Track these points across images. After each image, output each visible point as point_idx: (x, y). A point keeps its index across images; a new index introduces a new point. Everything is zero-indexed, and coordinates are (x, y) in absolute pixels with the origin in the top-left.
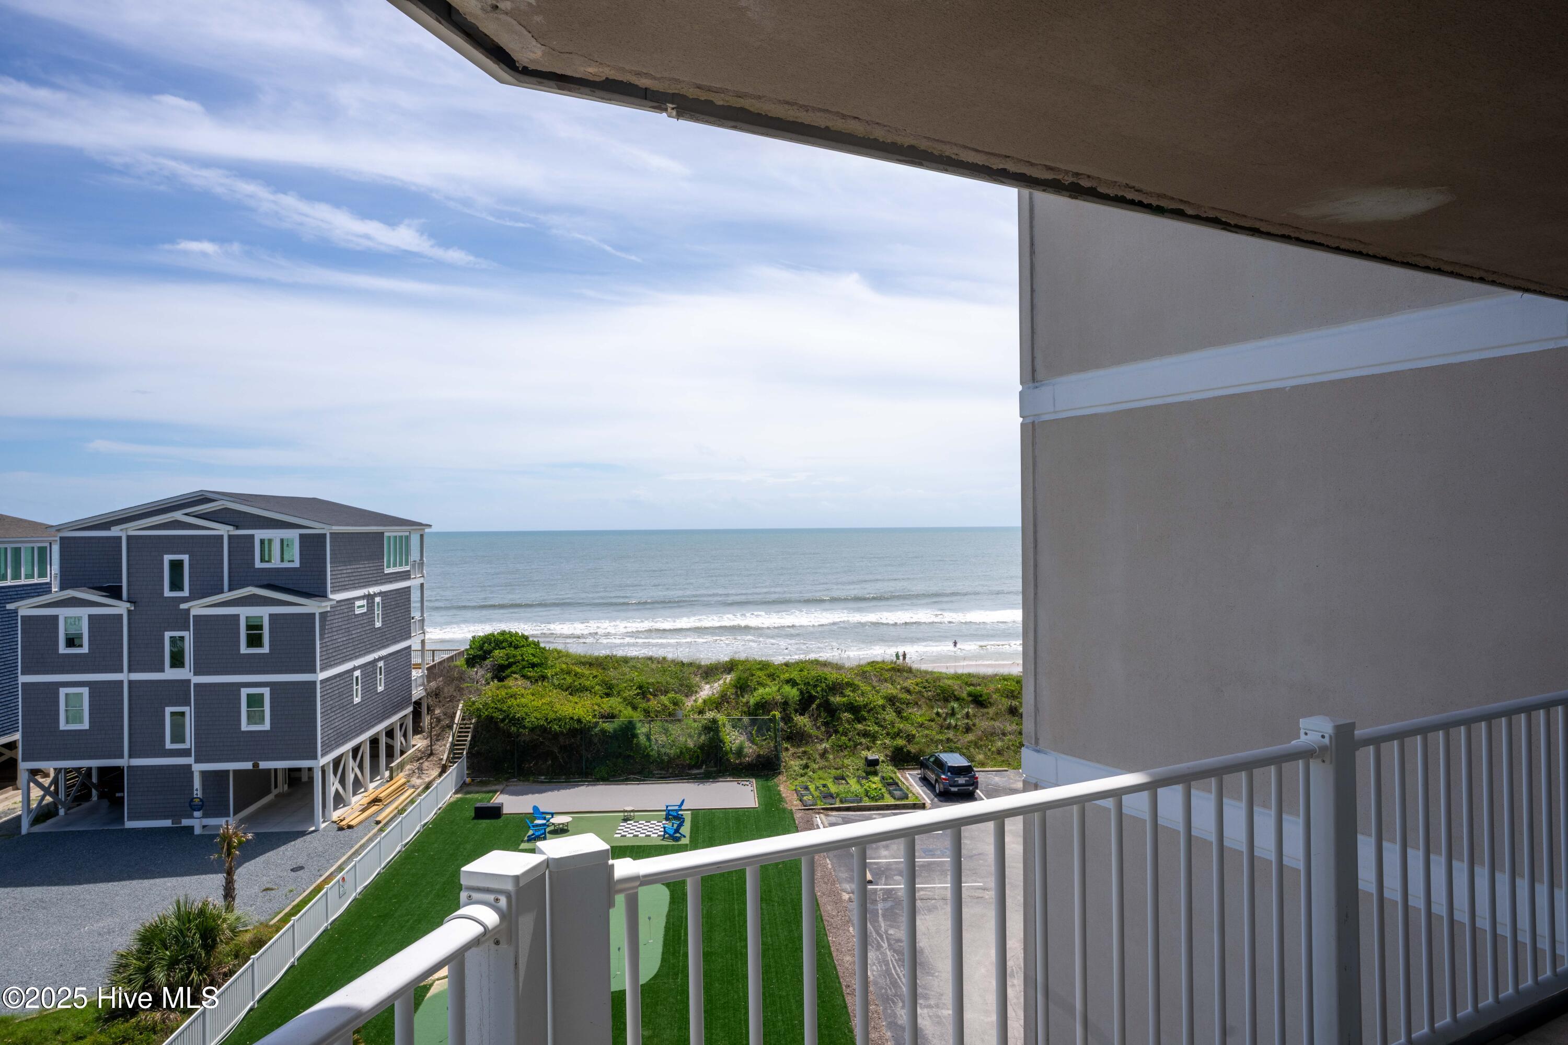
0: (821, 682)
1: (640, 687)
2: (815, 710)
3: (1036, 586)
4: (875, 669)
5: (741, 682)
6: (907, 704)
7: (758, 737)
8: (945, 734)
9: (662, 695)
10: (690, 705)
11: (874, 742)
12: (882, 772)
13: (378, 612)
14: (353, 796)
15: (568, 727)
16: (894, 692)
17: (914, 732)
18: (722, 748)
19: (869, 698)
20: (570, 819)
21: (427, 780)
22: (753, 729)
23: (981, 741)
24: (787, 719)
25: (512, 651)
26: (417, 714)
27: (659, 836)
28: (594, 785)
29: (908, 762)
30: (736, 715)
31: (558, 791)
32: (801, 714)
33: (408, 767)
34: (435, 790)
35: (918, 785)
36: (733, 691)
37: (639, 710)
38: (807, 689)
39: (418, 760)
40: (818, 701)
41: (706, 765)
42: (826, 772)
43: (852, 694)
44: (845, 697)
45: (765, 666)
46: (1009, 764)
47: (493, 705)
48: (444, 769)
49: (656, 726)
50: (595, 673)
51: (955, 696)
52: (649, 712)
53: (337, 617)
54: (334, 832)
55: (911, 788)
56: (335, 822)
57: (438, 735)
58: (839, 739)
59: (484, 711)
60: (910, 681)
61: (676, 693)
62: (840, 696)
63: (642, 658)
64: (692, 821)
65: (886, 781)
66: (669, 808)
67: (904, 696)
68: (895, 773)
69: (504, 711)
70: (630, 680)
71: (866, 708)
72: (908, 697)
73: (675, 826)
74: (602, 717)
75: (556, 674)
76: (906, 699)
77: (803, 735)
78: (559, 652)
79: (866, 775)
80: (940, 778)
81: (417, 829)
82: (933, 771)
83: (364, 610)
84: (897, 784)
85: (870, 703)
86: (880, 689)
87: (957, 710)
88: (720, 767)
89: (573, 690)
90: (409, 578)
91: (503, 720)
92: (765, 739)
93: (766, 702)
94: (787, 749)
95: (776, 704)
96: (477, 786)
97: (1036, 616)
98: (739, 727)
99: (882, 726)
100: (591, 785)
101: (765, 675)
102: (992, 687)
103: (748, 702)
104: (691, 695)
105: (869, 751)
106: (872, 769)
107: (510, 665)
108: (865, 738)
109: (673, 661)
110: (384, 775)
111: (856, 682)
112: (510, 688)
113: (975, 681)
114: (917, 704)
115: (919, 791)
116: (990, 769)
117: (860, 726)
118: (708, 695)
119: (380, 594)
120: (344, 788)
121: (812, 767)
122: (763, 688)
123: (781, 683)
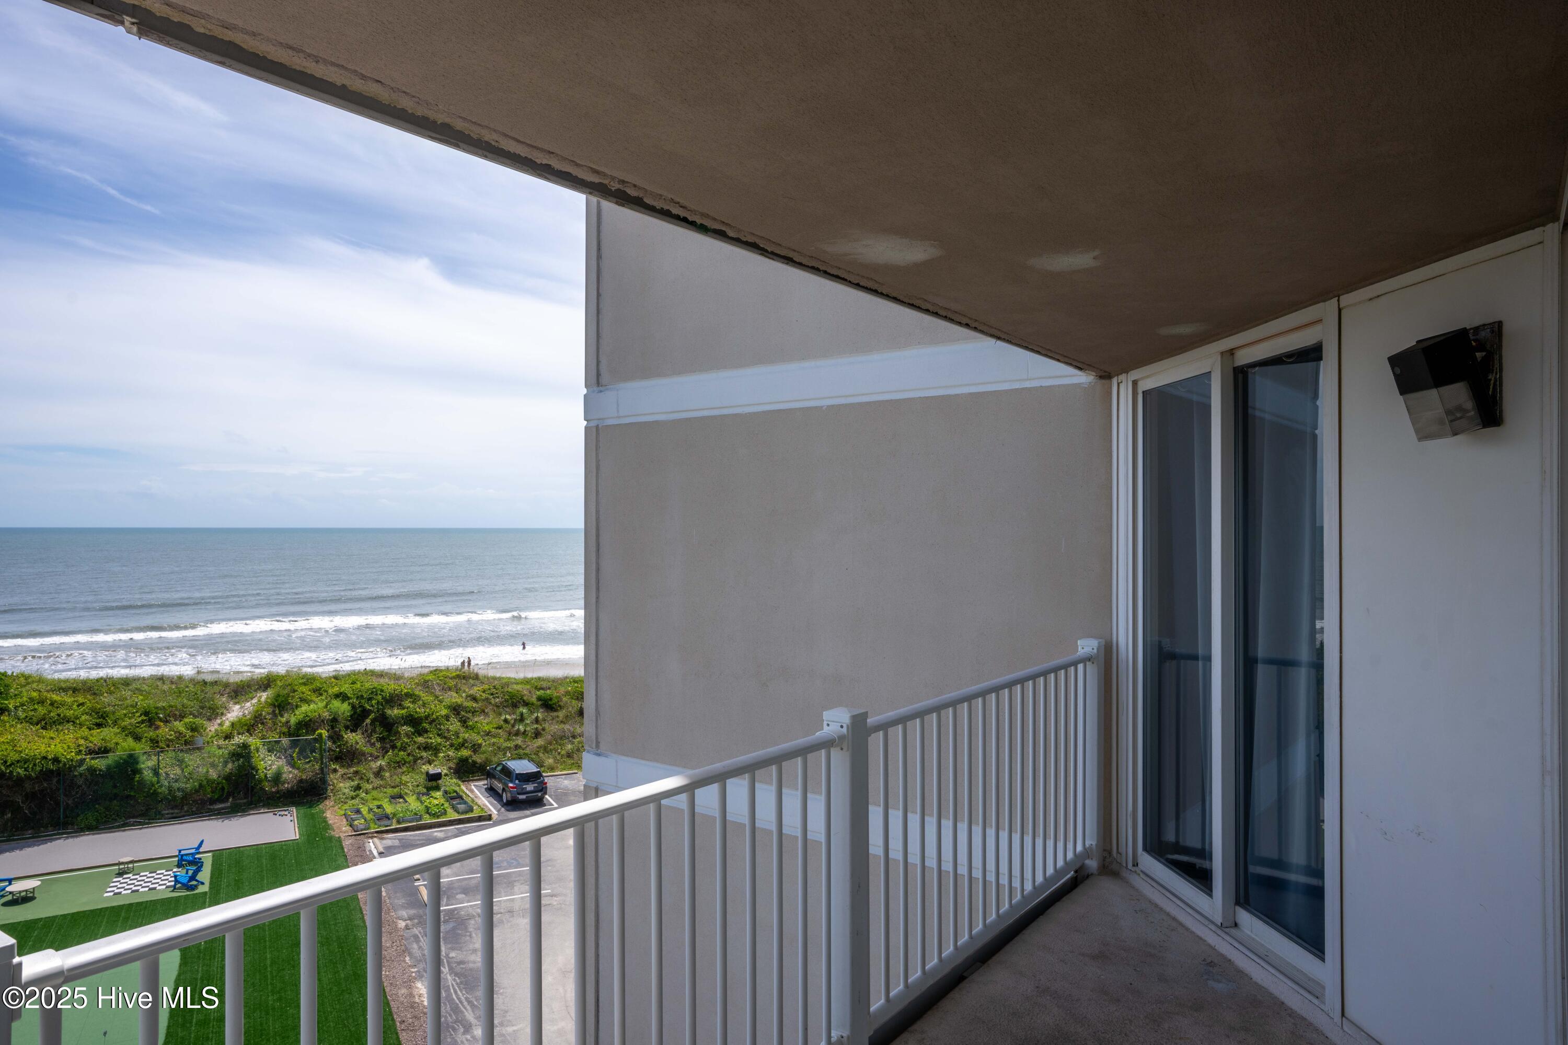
0: (376, 695)
1: (146, 713)
2: (369, 726)
3: (598, 589)
4: (438, 677)
5: (280, 699)
6: (473, 713)
7: (300, 760)
8: (514, 740)
9: (175, 720)
10: (213, 729)
11: (436, 755)
12: (445, 786)
15: (38, 768)
16: (459, 700)
17: (480, 742)
18: (255, 775)
19: (431, 709)
20: (38, 883)
22: (294, 752)
23: (551, 745)
24: (336, 737)
27: (168, 887)
29: (473, 773)
30: (273, 737)
31: (21, 850)
32: (352, 731)
35: (484, 797)
36: (270, 710)
37: (143, 740)
38: (360, 703)
40: (372, 716)
41: (233, 798)
42: (381, 791)
43: (411, 706)
44: (404, 709)
45: (309, 680)
46: (579, 766)
49: (167, 759)
50: (81, 700)
51: (524, 701)
52: (157, 742)
55: (476, 800)
58: (397, 755)
60: (476, 688)
61: (195, 716)
62: (398, 709)
63: (148, 679)
64: (213, 865)
65: (449, 795)
66: (183, 852)
67: (470, 704)
68: (459, 786)
70: (132, 706)
71: (427, 720)
72: (474, 705)
73: (190, 873)
74: (90, 752)
75: (23, 705)
76: (472, 707)
77: (354, 753)
79: (428, 790)
80: (508, 786)
82: (500, 780)
84: (461, 798)
85: (433, 714)
86: (443, 699)
87: (525, 716)
88: (251, 798)
89: (46, 723)
92: (309, 762)
93: (310, 720)
94: (335, 771)
95: (323, 721)
98: (277, 751)
99: (445, 737)
100: (72, 837)
101: (310, 690)
102: (562, 690)
103: (288, 722)
104: (215, 718)
105: (430, 764)
106: (434, 784)
108: (426, 752)
109: (191, 679)
111: (417, 693)
113: (544, 684)
114: (484, 711)
115: (486, 803)
116: (559, 773)
117: (420, 740)
118: (237, 717)
121: (364, 788)
122: (307, 705)
123: (329, 699)
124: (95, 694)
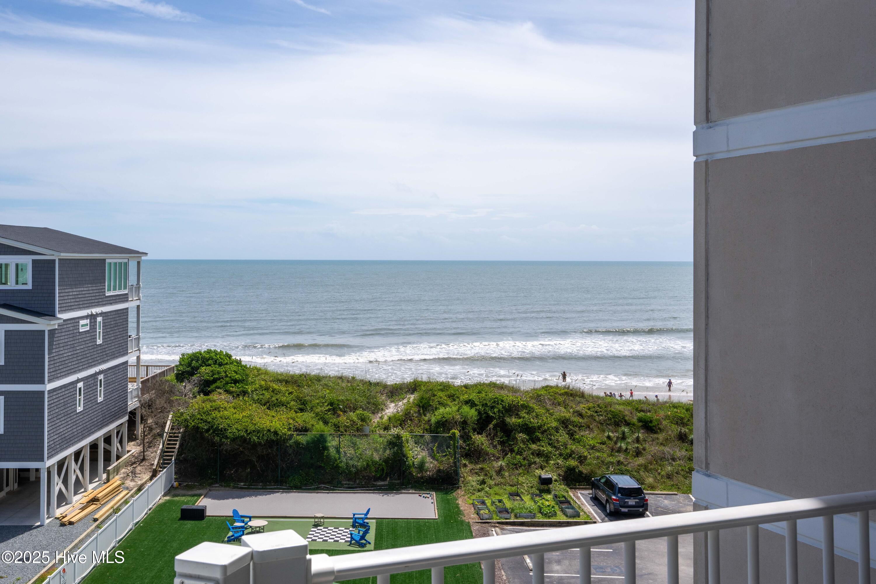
0: (498, 404)
1: (331, 404)
2: (492, 430)
3: (707, 317)
4: (549, 393)
5: (424, 401)
6: (579, 427)
7: (438, 453)
8: (616, 456)
9: (351, 411)
10: (376, 421)
11: (547, 462)
12: (555, 490)
13: (99, 330)
14: (74, 495)
15: (265, 438)
16: (567, 415)
17: (585, 454)
18: (405, 462)
19: (543, 420)
20: (266, 523)
21: (140, 483)
22: (434, 445)
23: (651, 464)
24: (466, 437)
25: (216, 368)
26: (132, 423)
27: (346, 541)
28: (288, 492)
29: (579, 482)
30: (419, 432)
31: (256, 496)
32: (479, 433)
33: (123, 470)
34: (147, 492)
35: (589, 505)
36: (416, 409)
37: (330, 424)
38: (484, 410)
39: (132, 465)
40: (494, 422)
41: (390, 478)
42: (501, 488)
43: (527, 416)
44: (520, 418)
45: (445, 387)
46: (679, 488)
47: (199, 416)
48: (154, 474)
49: (345, 440)
50: (291, 390)
51: (625, 421)
52: (339, 427)
53: (63, 334)
54: (57, 528)
55: (583, 507)
56: (58, 518)
57: (150, 443)
58: (514, 458)
59: (191, 421)
60: (582, 406)
61: (364, 410)
62: (515, 418)
63: (333, 377)
64: (376, 529)
65: (558, 499)
66: (356, 516)
67: (576, 419)
68: (567, 492)
69: (209, 423)
70: (322, 397)
71: (540, 430)
72: (581, 420)
73: (361, 533)
74: (297, 430)
75: (256, 390)
76: (579, 422)
77: (480, 453)
78: (258, 370)
79: (540, 492)
80: (611, 498)
81: (130, 527)
82: (603, 491)
83: (88, 328)
84: (569, 503)
85: (544, 425)
86: (553, 412)
87: (627, 434)
88: (403, 481)
89: (270, 405)
90: (127, 301)
91: (208, 431)
92: (446, 455)
93: (446, 421)
94: (465, 465)
95: (456, 422)
96: (183, 489)
97: (707, 346)
98: (421, 443)
99: (555, 447)
100: (286, 492)
101: (446, 396)
102: (662, 413)
103: (429, 421)
104: (378, 413)
105: (542, 470)
106: (546, 487)
107: (215, 381)
108: (539, 458)
109: (361, 381)
110: (101, 477)
111: (531, 405)
112: (215, 401)
113: (645, 407)
114: (589, 427)
115: (590, 508)
116: (659, 492)
117: (534, 446)
118: (393, 413)
119: (102, 314)
120: (67, 488)
121: (488, 483)
122: (444, 408)
123: (461, 404)
124: (299, 386)
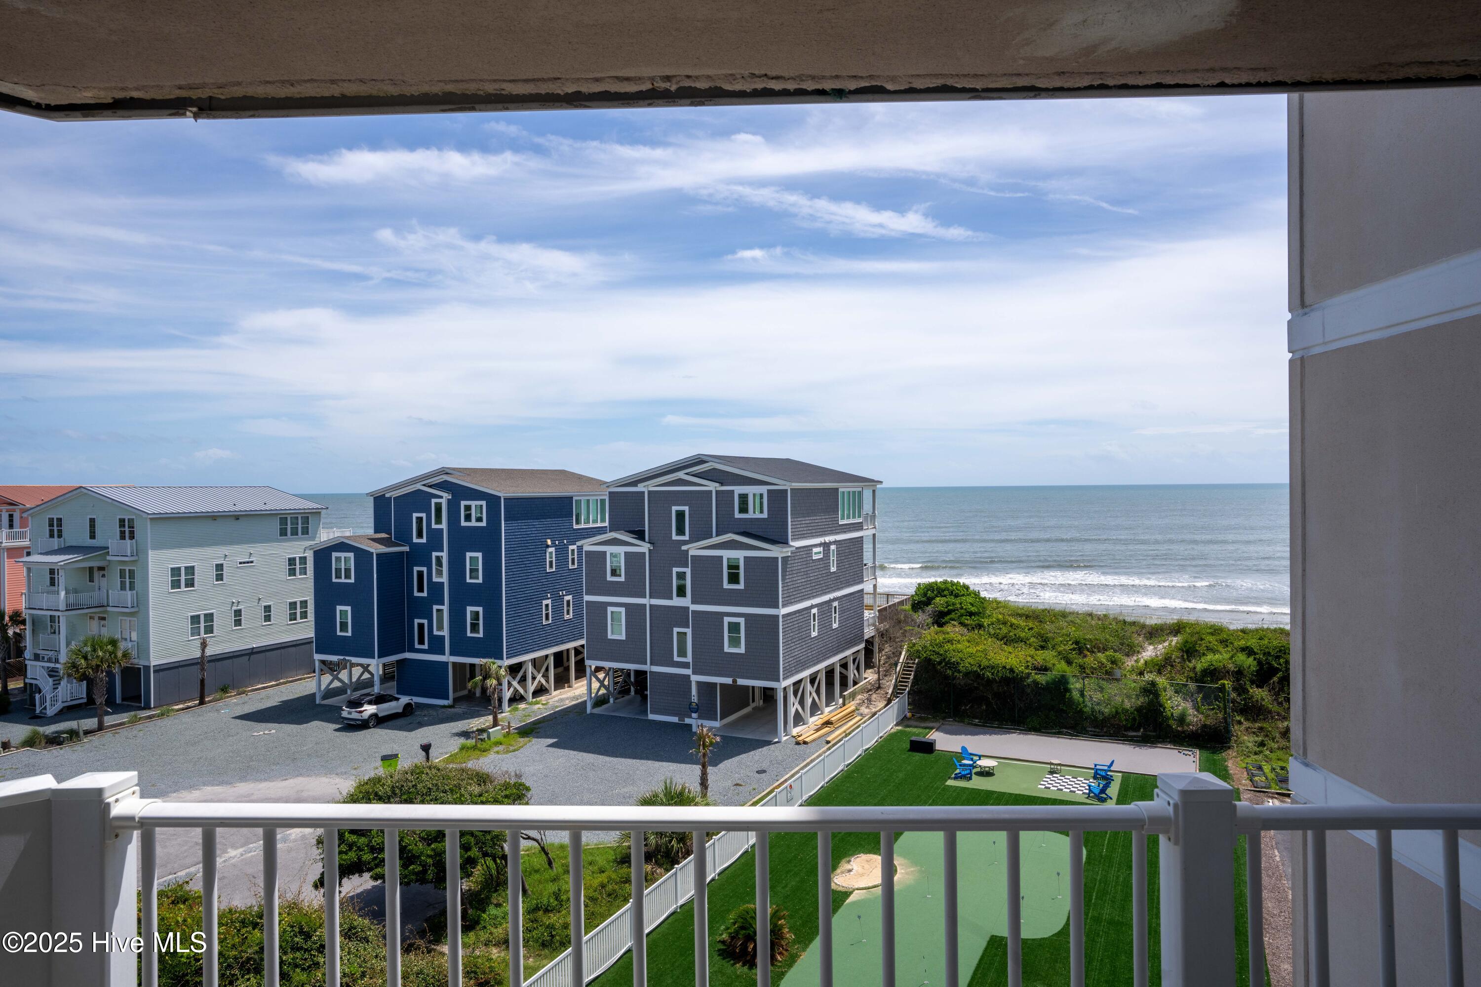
1: (1077, 643)
2: (1276, 684)
5: (1188, 646)
7: (1203, 705)
9: (1099, 652)
10: (1130, 665)
13: (833, 558)
14: (811, 717)
15: (1000, 675)
18: (1162, 712)
20: (996, 764)
21: (874, 710)
22: (1200, 696)
25: (952, 599)
26: (869, 652)
27: (1084, 793)
28: (1026, 734)
30: (1181, 680)
31: (990, 735)
32: (1258, 687)
33: (860, 697)
34: (877, 720)
36: (1179, 654)
37: (1074, 665)
38: (1267, 660)
39: (868, 692)
40: (1280, 674)
41: (1144, 729)
42: (1288, 752)
45: (1216, 630)
47: (931, 648)
48: (889, 701)
49: (1090, 684)
50: (1031, 625)
52: (1084, 668)
53: (796, 561)
54: (792, 745)
56: (794, 737)
57: (887, 671)
59: (923, 653)
61: (1115, 651)
63: (1081, 613)
64: (1121, 784)
66: (1098, 767)
69: (941, 655)
70: (1066, 635)
73: (1101, 786)
74: (1035, 668)
75: (993, 624)
77: (1260, 709)
78: (998, 603)
81: (859, 753)
83: (821, 556)
88: (1159, 733)
89: (1007, 640)
90: (862, 529)
91: (940, 663)
92: (1213, 709)
93: (1215, 669)
94: (1240, 723)
95: (1228, 672)
96: (916, 721)
98: (1183, 693)
100: (1023, 734)
101: (1216, 640)
103: (1194, 668)
104: (1133, 655)
107: (949, 612)
109: (1115, 619)
110: (838, 701)
112: (948, 633)
118: (1151, 656)
119: (835, 542)
120: (803, 708)
121: (1269, 746)
122: (1212, 654)
123: (1235, 651)
124: (1041, 621)
